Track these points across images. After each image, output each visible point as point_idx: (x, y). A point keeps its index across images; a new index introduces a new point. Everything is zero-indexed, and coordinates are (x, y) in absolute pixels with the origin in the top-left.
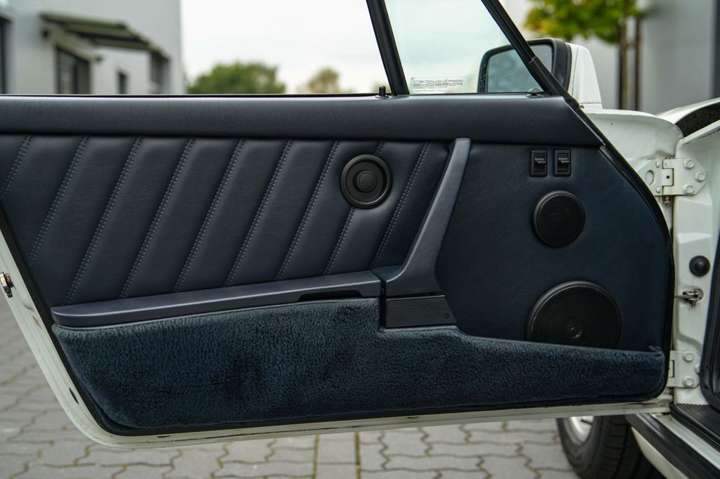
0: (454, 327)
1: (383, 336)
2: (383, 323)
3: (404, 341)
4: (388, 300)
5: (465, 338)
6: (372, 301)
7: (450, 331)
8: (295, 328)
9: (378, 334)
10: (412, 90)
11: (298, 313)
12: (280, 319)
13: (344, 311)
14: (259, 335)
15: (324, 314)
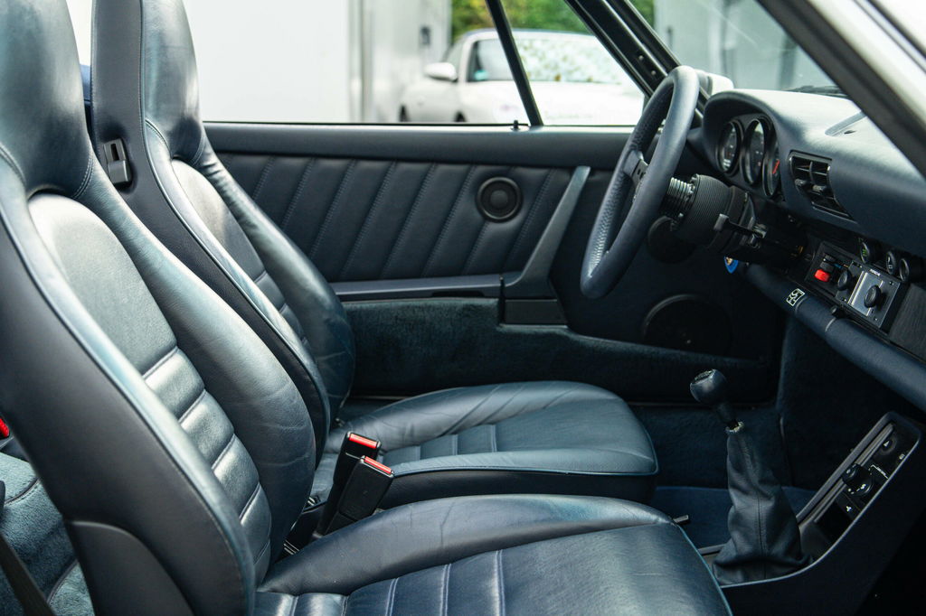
0: (565, 327)
1: (501, 330)
2: (502, 318)
3: (519, 336)
4: (507, 301)
5: (573, 336)
6: (492, 302)
7: (561, 329)
8: (427, 318)
9: (498, 329)
10: (545, 121)
11: (430, 307)
12: (416, 310)
13: (467, 308)
14: (398, 321)
15: (451, 309)
